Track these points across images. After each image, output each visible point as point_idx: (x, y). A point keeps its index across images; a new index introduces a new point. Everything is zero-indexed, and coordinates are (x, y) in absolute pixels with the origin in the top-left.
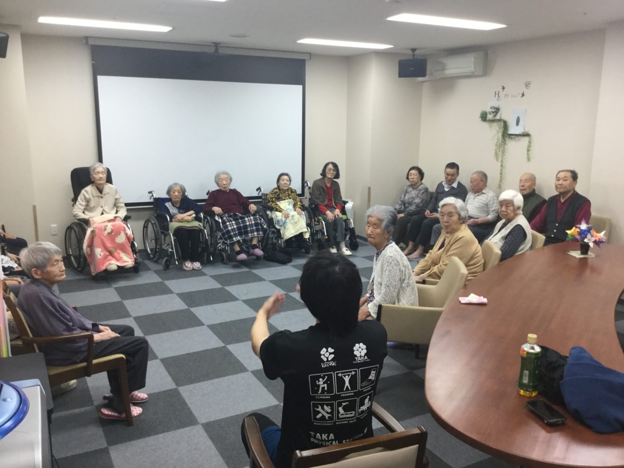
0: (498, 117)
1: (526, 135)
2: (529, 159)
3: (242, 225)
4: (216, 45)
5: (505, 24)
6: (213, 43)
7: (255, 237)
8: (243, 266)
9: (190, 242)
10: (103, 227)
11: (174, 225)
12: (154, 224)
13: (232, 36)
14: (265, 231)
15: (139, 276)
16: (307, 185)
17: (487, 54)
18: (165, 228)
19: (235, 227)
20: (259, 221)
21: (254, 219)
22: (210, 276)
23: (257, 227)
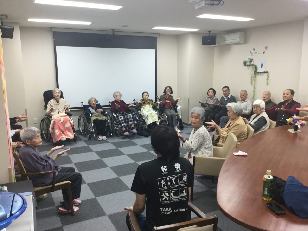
0: (252, 64)
1: (266, 72)
2: (268, 84)
3: (126, 118)
4: (113, 30)
5: (255, 19)
6: (112, 30)
7: (133, 123)
8: (127, 138)
9: (101, 126)
10: (59, 120)
11: (93, 118)
12: (84, 118)
13: (121, 26)
14: (137, 121)
15: (76, 143)
16: (158, 98)
17: (246, 33)
18: (89, 120)
19: (123, 119)
20: (134, 116)
21: (132, 115)
22: (111, 143)
23: (134, 119)
